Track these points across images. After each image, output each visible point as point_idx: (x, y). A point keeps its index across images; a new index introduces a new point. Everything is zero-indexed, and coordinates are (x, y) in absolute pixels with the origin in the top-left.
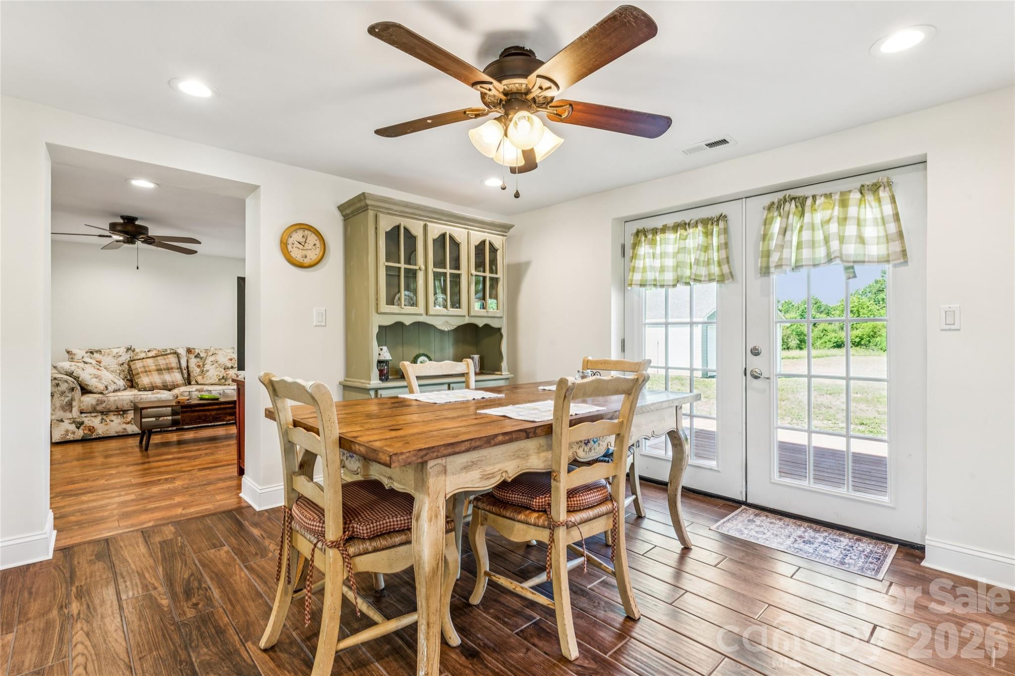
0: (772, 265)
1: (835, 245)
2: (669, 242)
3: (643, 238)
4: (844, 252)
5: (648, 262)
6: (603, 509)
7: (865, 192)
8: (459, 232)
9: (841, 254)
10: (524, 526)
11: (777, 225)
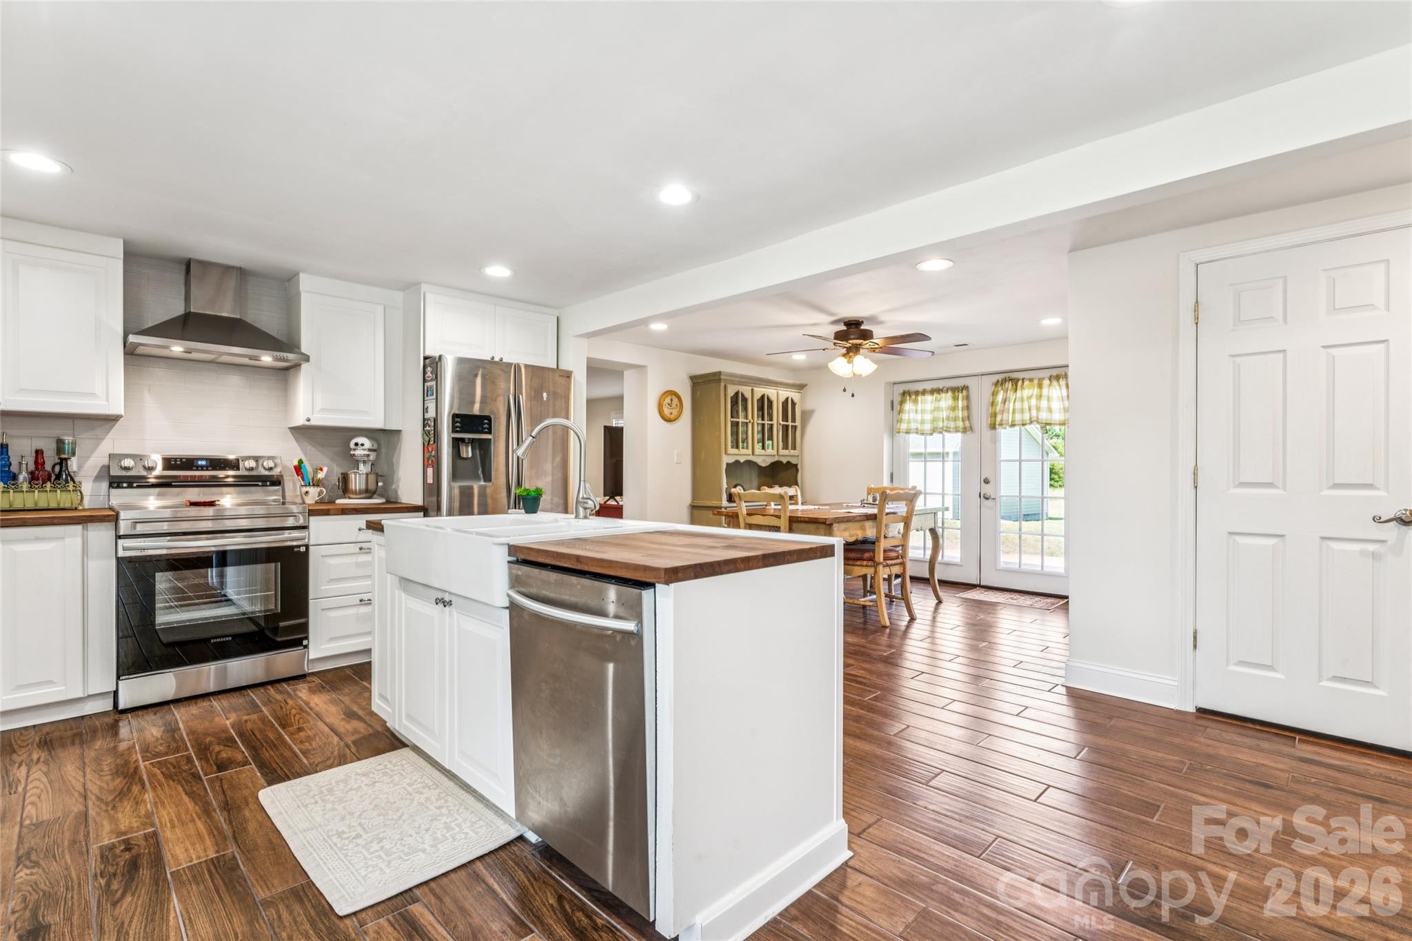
0: (997, 423)
1: (1034, 413)
2: (928, 402)
3: (908, 398)
4: (1040, 417)
5: (912, 415)
6: (898, 561)
7: (1052, 380)
8: (771, 392)
9: (1037, 418)
10: (860, 568)
11: (1000, 397)
